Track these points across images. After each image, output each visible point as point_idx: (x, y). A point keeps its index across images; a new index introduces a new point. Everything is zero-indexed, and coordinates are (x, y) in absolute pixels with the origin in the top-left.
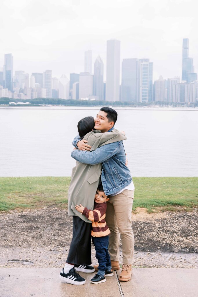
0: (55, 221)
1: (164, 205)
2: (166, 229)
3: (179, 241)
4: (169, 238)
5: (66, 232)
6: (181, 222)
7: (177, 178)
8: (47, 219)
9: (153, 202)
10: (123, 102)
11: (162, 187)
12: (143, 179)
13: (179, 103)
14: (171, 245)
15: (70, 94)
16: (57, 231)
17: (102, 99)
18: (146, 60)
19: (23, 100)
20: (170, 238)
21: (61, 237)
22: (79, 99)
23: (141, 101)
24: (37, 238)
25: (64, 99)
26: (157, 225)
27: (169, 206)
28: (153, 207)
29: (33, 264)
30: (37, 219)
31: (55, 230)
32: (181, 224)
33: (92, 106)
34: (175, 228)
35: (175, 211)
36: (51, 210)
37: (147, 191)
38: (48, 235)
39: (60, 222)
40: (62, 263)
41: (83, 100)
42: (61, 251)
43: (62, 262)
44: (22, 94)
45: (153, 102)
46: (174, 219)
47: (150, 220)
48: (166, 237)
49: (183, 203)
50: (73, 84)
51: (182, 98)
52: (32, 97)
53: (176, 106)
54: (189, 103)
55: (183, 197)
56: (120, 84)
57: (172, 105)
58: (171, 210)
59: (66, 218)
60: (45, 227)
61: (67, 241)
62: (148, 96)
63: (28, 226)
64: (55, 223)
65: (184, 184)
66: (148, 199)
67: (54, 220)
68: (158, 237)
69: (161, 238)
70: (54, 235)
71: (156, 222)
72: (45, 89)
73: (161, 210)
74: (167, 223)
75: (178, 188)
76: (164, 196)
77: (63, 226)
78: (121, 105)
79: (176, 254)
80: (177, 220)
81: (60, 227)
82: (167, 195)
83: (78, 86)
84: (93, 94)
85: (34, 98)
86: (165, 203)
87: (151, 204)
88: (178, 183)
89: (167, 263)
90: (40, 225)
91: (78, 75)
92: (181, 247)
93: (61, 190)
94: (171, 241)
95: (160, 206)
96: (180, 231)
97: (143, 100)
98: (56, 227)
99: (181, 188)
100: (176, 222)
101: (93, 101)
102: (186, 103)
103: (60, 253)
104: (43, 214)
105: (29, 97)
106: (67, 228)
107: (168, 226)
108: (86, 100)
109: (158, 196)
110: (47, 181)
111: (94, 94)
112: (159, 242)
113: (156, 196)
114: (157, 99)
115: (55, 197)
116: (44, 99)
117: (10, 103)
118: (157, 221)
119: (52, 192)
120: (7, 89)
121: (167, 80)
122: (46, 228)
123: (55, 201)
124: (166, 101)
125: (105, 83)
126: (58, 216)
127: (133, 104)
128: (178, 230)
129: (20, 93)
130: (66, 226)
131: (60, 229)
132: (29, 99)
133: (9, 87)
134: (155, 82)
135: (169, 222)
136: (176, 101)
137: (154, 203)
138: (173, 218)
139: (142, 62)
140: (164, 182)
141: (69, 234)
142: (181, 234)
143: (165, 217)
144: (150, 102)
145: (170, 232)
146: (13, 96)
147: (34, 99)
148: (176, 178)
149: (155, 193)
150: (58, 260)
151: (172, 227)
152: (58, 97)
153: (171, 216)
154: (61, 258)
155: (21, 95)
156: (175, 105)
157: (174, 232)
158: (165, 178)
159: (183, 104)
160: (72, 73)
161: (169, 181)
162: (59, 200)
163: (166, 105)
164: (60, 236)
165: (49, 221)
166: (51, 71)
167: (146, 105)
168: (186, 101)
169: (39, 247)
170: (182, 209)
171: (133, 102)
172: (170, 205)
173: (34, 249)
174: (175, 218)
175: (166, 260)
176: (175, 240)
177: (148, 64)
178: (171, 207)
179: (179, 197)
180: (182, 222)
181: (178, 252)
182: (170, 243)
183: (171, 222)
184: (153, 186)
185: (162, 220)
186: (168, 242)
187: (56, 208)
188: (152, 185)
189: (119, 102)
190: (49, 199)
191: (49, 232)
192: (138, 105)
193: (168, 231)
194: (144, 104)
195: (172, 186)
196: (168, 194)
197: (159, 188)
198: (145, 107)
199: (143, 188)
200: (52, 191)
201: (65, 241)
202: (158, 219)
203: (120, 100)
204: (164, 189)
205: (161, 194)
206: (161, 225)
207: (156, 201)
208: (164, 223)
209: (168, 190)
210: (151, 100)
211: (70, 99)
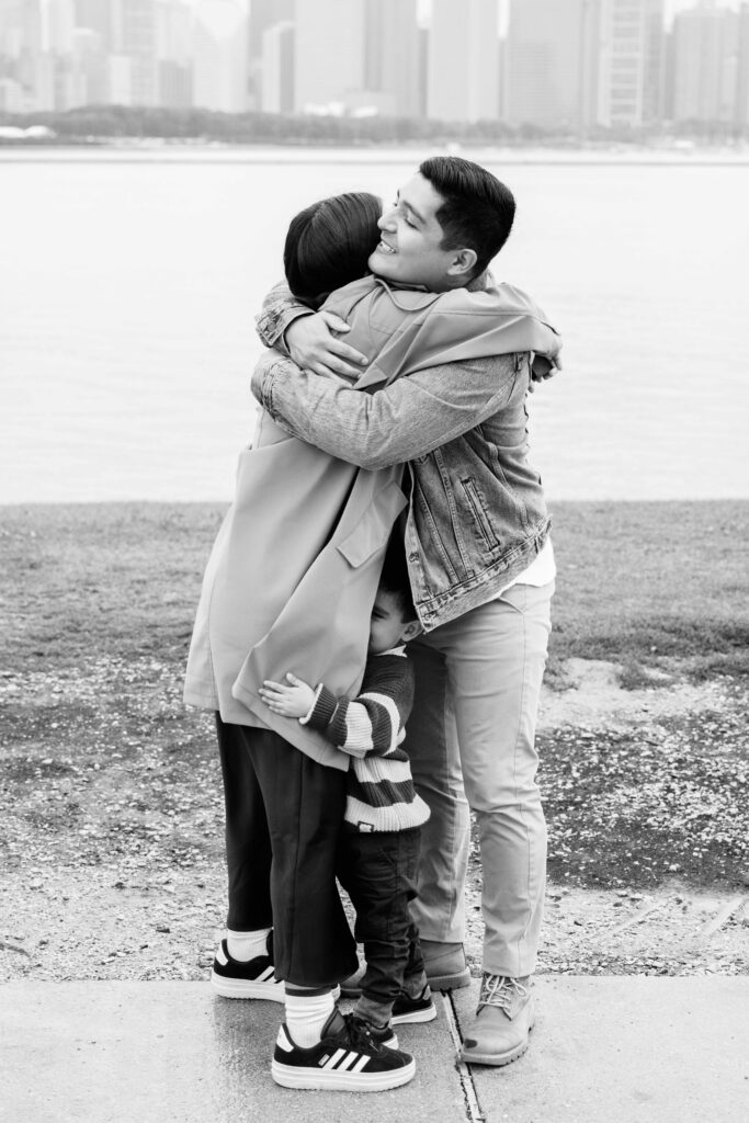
0: (148, 734)
1: (706, 647)
2: (716, 766)
4: (729, 813)
5: (201, 791)
8: (109, 722)
9: (651, 631)
11: (698, 552)
12: (602, 511)
14: (737, 851)
15: (253, 86)
16: (157, 785)
17: (412, 111)
19: (15, 115)
20: (734, 816)
21: (177, 819)
22: (298, 108)
23: (605, 119)
24: (51, 824)
25: (220, 114)
26: (666, 748)
27: (731, 649)
28: (650, 653)
29: (24, 960)
30: (55, 725)
31: (145, 780)
33: (359, 146)
36: (130, 678)
37: (620, 572)
38: (108, 809)
39: (172, 737)
40: (178, 956)
41: (313, 116)
42: (170, 888)
43: (176, 948)
44: (9, 83)
45: (667, 124)
47: (631, 723)
48: (712, 811)
50: (267, 34)
52: (59, 99)
56: (503, 29)
59: (206, 718)
60: (97, 766)
61: (206, 836)
62: (640, 92)
63: (7, 760)
64: (146, 742)
66: (627, 615)
67: (144, 728)
68: (673, 809)
69: (684, 817)
70: (142, 808)
71: (662, 731)
72: (127, 61)
73: (692, 673)
74: (717, 739)
76: (709, 601)
77: (187, 761)
78: (504, 141)
81: (171, 763)
82: (723, 593)
83: (288, 41)
84: (366, 85)
85: (71, 105)
86: (709, 635)
87: (639, 643)
89: (715, 945)
90: (73, 755)
93: (185, 574)
94: (734, 833)
95: (684, 652)
97: (613, 113)
98: (152, 765)
101: (363, 121)
103: (169, 902)
104: (90, 699)
105: (43, 102)
106: (207, 766)
107: (721, 754)
108: (329, 118)
109: (676, 597)
110: (119, 524)
111: (372, 80)
112: (677, 835)
113: (664, 598)
114: (687, 108)
115: (154, 607)
116: (119, 112)
118: (668, 729)
119: (139, 582)
121: (736, 10)
122: (102, 768)
123: (156, 626)
124: (727, 116)
125: (423, 26)
126: (164, 706)
127: (568, 134)
130: (202, 759)
131: (170, 776)
132: (46, 113)
134: (677, 22)
135: (730, 733)
137: (656, 634)
140: (711, 529)
141: (217, 800)
143: (710, 706)
144: (649, 124)
145: (734, 784)
147: (73, 112)
149: (663, 584)
150: (154, 939)
152: (191, 99)
153: (739, 702)
154: (173, 926)
158: (713, 505)
161: (734, 523)
162: (174, 626)
163: (730, 141)
164: (171, 812)
165: (118, 731)
167: (628, 140)
169: (60, 868)
171: (564, 121)
172: (736, 645)
173: (37, 883)
175: (709, 931)
178: (740, 656)
182: (729, 840)
183: (737, 732)
184: (653, 546)
185: (693, 724)
186: (719, 839)
187: (156, 666)
188: (647, 540)
189: (494, 124)
190: (125, 619)
191: (117, 788)
192: (592, 138)
193: (724, 780)
194: (620, 135)
196: (728, 589)
197: (685, 558)
198: (623, 146)
199: (600, 559)
200: (141, 577)
201: (198, 838)
202: (672, 719)
203: (501, 111)
204: (707, 560)
205: (690, 587)
206: (687, 748)
207: (666, 624)
208: (705, 737)
209: (727, 569)
210: (655, 113)
211: (252, 109)
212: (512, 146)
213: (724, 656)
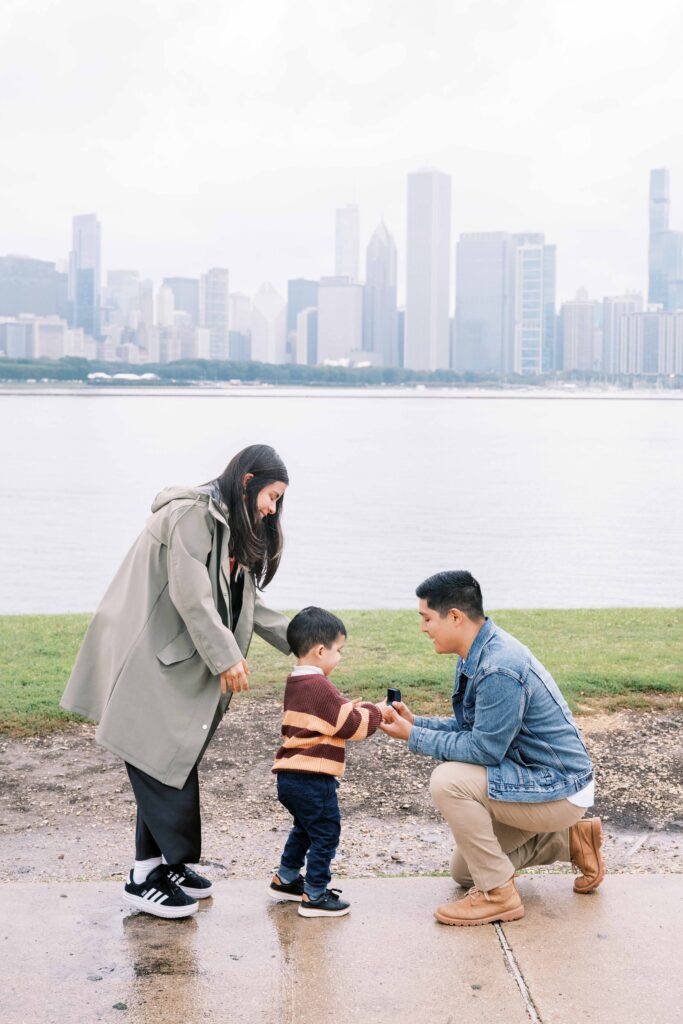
1: (615, 692)
2: (626, 760)
3: (666, 796)
4: (636, 787)
6: (669, 741)
7: (646, 612)
8: (254, 737)
9: (579, 683)
10: (461, 373)
11: (603, 638)
13: (639, 376)
14: (643, 808)
15: (290, 347)
17: (394, 364)
18: (536, 238)
19: (134, 366)
20: (639, 789)
22: (319, 362)
23: (518, 369)
24: (228, 796)
25: (268, 364)
26: (595, 750)
27: (630, 693)
28: (580, 696)
29: (224, 871)
30: (221, 739)
32: (668, 746)
33: (359, 386)
34: (650, 757)
35: (648, 709)
36: (263, 712)
37: (556, 650)
38: (261, 787)
41: (330, 367)
44: (130, 345)
45: (558, 372)
46: (648, 733)
48: (626, 786)
49: (673, 685)
50: (299, 315)
51: (651, 361)
52: (163, 356)
53: (630, 386)
54: (672, 376)
55: (671, 666)
56: (452, 313)
57: (617, 383)
58: (638, 707)
60: (251, 762)
62: (541, 353)
65: (672, 629)
66: (564, 672)
69: (610, 789)
72: (208, 332)
73: (607, 707)
74: (625, 745)
75: (651, 640)
76: (613, 666)
78: (454, 384)
79: (658, 834)
80: (656, 734)
82: (621, 661)
83: (313, 321)
84: (364, 348)
85: (171, 359)
86: (616, 685)
87: (573, 690)
88: (650, 625)
89: (634, 860)
90: (235, 756)
91: (315, 284)
92: (671, 814)
94: (641, 798)
95: (601, 695)
96: (666, 766)
97: (524, 366)
99: (661, 639)
100: (652, 740)
101: (362, 369)
102: (661, 375)
104: (240, 724)
105: (153, 358)
107: (628, 754)
108: (339, 368)
109: (593, 663)
111: (368, 344)
112: (607, 801)
113: (585, 664)
114: (571, 363)
116: (202, 363)
117: (91, 376)
118: (595, 740)
119: (258, 656)
120: (81, 331)
121: (601, 301)
122: (254, 763)
123: (274, 682)
124: (598, 368)
125: (401, 310)
127: (495, 379)
128: (663, 766)
129: (122, 342)
132: (154, 364)
133: (88, 323)
135: (632, 742)
136: (632, 371)
137: (584, 685)
138: (644, 731)
139: (522, 243)
140: (609, 624)
142: (671, 775)
143: (619, 727)
144: (547, 373)
146: (99, 352)
147: (171, 363)
148: (642, 610)
149: (583, 656)
151: (642, 755)
152: (249, 355)
153: (637, 725)
155: (126, 349)
156: (627, 381)
157: (650, 771)
158: (608, 611)
159: (652, 380)
160: (294, 277)
161: (623, 621)
165: (260, 742)
166: (225, 272)
167: (534, 383)
168: (661, 370)
169: (237, 820)
170: (670, 701)
171: (492, 371)
172: (632, 691)
173: (224, 828)
174: (650, 729)
175: (630, 854)
176: (652, 794)
177: (539, 251)
178: (636, 697)
179: (659, 667)
180: (673, 743)
181: (664, 829)
182: (638, 802)
183: (636, 741)
184: (574, 635)
185: (610, 737)
186: (632, 802)
188: (570, 631)
189: (447, 373)
190: (255, 677)
191: (265, 775)
192: (511, 382)
193: (631, 768)
194: (530, 380)
195: (633, 634)
196: (624, 659)
197: (595, 642)
198: (530, 387)
199: (543, 642)
200: (260, 653)
202: (596, 734)
203: (451, 366)
204: (609, 643)
205: (601, 658)
206: (608, 751)
207: (589, 679)
208: (617, 745)
209: (622, 648)
210: (551, 366)
211: (289, 362)
212: (458, 386)
213: (625, 698)
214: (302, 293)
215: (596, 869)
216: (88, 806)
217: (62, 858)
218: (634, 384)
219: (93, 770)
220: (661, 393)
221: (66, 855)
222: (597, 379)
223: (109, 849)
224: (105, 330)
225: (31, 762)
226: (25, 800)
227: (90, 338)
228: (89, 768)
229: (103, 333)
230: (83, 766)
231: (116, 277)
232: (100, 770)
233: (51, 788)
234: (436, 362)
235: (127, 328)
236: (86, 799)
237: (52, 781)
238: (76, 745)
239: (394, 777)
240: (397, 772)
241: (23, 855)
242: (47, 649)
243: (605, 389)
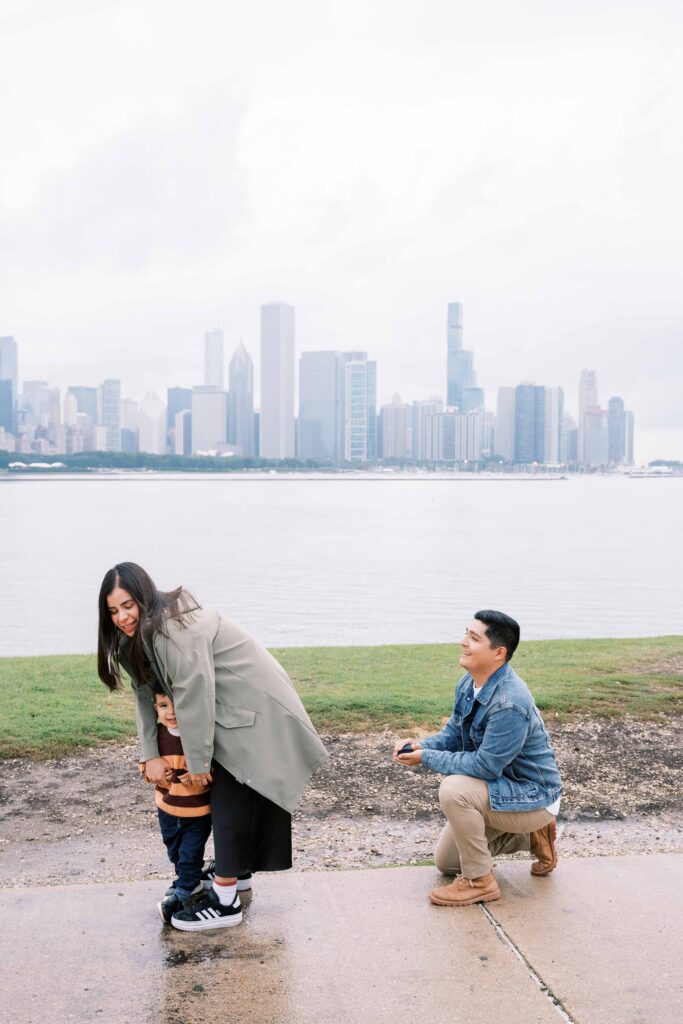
10: (303, 461)
13: (440, 462)
15: (170, 441)
17: (253, 454)
18: (361, 356)
19: (46, 457)
22: (193, 452)
23: (348, 458)
25: (153, 455)
33: (225, 472)
41: (202, 457)
44: (42, 440)
45: (379, 460)
49: (548, 703)
50: (177, 416)
51: (449, 450)
52: (69, 448)
53: (434, 470)
54: (466, 461)
56: (296, 414)
57: (425, 467)
62: (365, 445)
72: (104, 429)
78: (297, 468)
83: (188, 420)
84: (228, 442)
85: (75, 451)
91: (187, 393)
97: (352, 455)
101: (228, 458)
102: (457, 461)
105: (61, 450)
108: (209, 457)
111: (231, 439)
114: (389, 453)
116: (100, 454)
117: (11, 465)
120: (3, 429)
124: (409, 456)
125: (256, 412)
127: (330, 465)
129: (36, 438)
132: (61, 455)
133: (8, 422)
134: (382, 410)
136: (435, 457)
139: (350, 360)
144: (370, 460)
146: (17, 446)
147: (76, 455)
152: (138, 449)
155: (39, 443)
156: (431, 466)
159: (451, 465)
160: (172, 386)
163: (411, 468)
166: (118, 382)
167: (360, 468)
168: (457, 458)
171: (329, 459)
177: (363, 366)
189: (293, 460)
192: (342, 467)
194: (357, 466)
198: (358, 471)
203: (296, 454)
210: (373, 455)
211: (170, 452)
212: (303, 471)
214: (178, 399)
215: (551, 858)
216: (113, 816)
217: (103, 861)
218: (437, 469)
219: (108, 786)
220: (457, 475)
221: (106, 858)
222: (410, 464)
223: (141, 852)
224: (22, 428)
225: (54, 780)
226: (59, 812)
227: (10, 435)
228: (104, 784)
229: (20, 431)
230: (98, 783)
231: (29, 386)
232: (113, 785)
233: (78, 802)
234: (284, 452)
235: (39, 427)
236: (109, 810)
237: (77, 796)
238: (87, 766)
239: (353, 784)
240: (354, 780)
241: (71, 860)
242: (41, 686)
243: (414, 472)
